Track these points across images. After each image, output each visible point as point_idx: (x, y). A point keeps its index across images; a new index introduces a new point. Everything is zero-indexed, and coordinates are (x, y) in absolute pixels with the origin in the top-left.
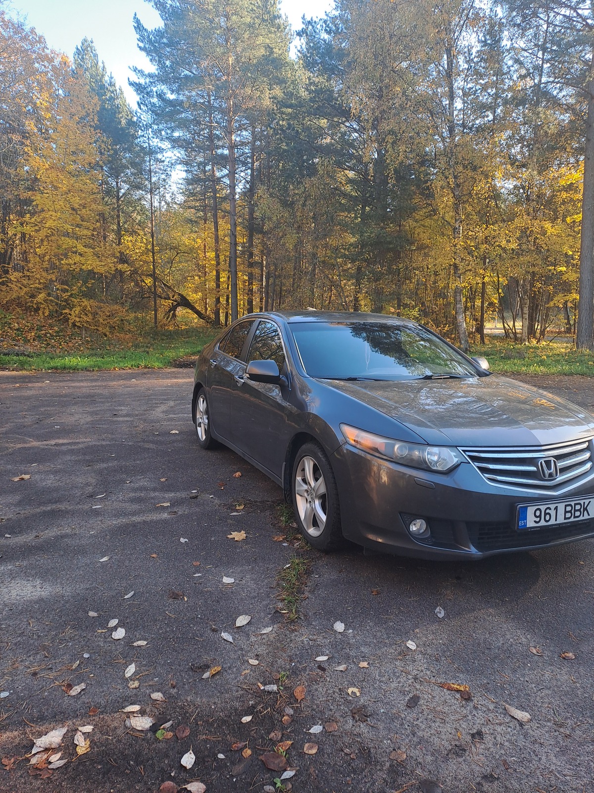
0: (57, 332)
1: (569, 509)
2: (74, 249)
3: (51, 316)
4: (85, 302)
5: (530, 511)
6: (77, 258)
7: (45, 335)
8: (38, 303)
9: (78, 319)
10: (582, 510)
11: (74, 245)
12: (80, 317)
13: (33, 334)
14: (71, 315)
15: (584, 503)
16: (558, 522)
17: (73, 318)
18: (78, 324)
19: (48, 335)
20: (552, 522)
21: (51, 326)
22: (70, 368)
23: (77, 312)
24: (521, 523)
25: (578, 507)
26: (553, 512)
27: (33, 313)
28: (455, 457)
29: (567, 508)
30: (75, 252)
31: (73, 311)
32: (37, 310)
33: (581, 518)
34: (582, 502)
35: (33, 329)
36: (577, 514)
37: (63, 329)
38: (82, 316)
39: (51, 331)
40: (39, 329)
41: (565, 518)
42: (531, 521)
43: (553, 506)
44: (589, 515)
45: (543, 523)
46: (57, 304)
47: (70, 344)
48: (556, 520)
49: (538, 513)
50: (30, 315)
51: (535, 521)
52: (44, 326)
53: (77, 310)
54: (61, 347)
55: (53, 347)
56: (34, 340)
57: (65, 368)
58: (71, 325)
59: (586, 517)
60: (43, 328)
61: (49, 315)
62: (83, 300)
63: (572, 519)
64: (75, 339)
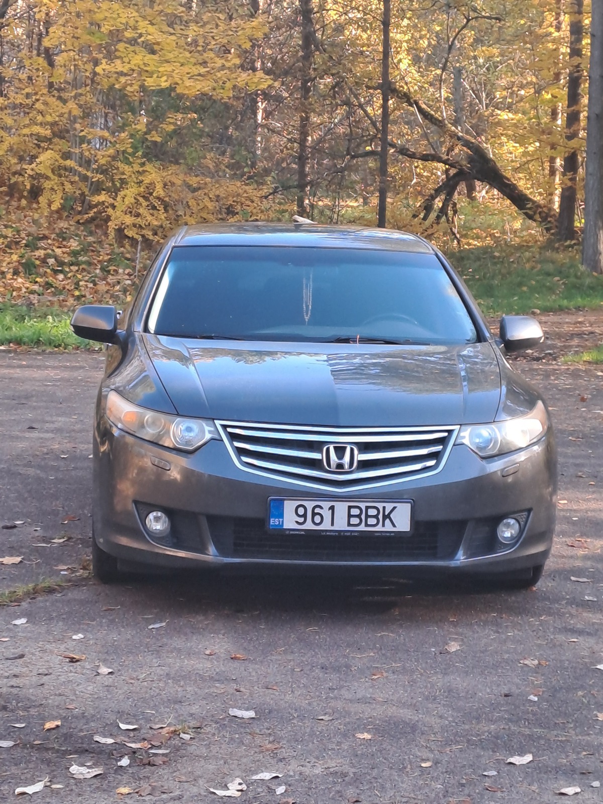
0: (75, 254)
1: (355, 512)
2: (129, 34)
3: (66, 210)
4: (154, 174)
5: (289, 506)
6: (139, 58)
7: (44, 261)
8: (38, 176)
9: (129, 220)
10: (381, 517)
11: (132, 22)
12: (138, 215)
13: (15, 257)
14: (114, 207)
15: (384, 508)
16: (335, 528)
17: (119, 217)
18: (130, 233)
19: (51, 261)
20: (326, 526)
21: (63, 237)
22: (50, 343)
23: (129, 200)
24: (274, 522)
25: (372, 512)
26: (327, 514)
27: (24, 202)
28: (210, 432)
29: (352, 510)
30: (133, 42)
31: (119, 199)
32: (35, 193)
33: (379, 528)
34: (380, 506)
35: (17, 243)
36: (372, 521)
37: (90, 244)
38: (141, 211)
39: (58, 251)
40: (32, 246)
41: (349, 524)
42: (290, 520)
43: (326, 505)
44: (394, 525)
45: (309, 526)
46: (85, 178)
47: (102, 287)
48: (332, 524)
49: (301, 511)
50: (18, 208)
51: (297, 522)
52: (45, 237)
53: (130, 194)
54: (77, 293)
55: (58, 292)
56: (16, 273)
57: (38, 342)
58: (112, 234)
59: (388, 527)
60: (42, 244)
61: (63, 207)
62: (148, 167)
63: (362, 528)
64: (116, 271)
